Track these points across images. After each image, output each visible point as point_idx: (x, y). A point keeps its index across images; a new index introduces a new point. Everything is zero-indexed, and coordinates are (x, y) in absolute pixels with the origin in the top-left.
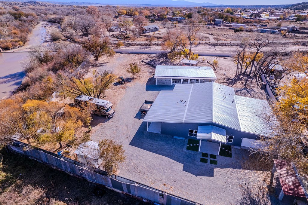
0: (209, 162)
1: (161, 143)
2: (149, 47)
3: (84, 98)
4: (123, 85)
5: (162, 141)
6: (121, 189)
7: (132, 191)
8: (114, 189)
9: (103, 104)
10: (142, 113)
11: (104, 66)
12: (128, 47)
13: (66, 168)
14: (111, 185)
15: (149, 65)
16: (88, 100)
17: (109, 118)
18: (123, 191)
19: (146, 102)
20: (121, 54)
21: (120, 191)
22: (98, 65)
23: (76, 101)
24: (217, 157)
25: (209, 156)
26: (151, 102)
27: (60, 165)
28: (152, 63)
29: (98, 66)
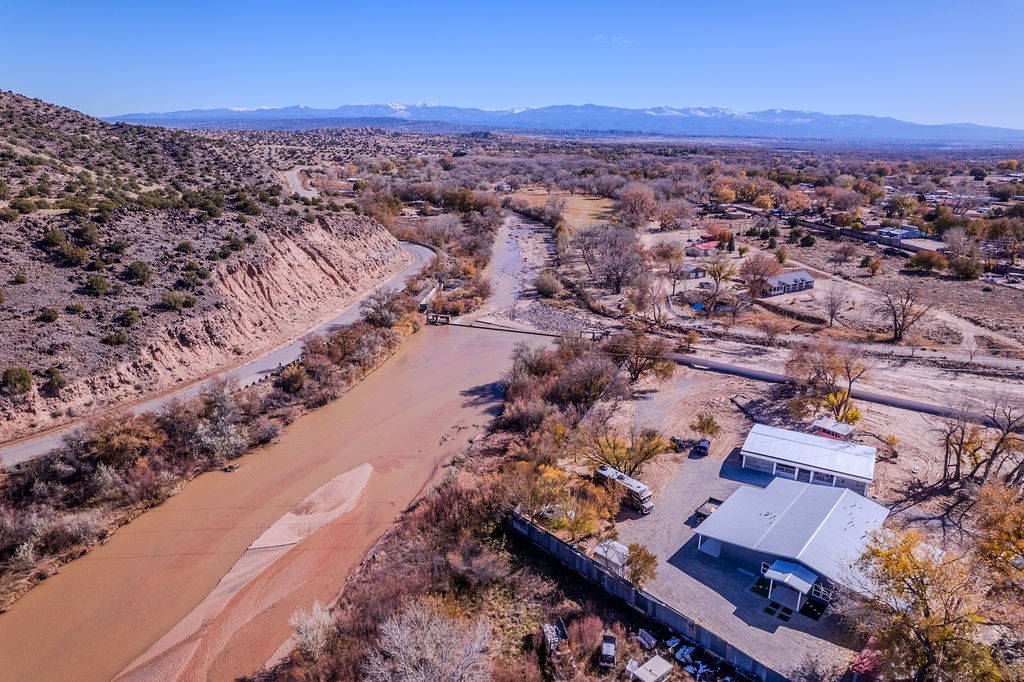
0: (776, 615)
1: (715, 571)
2: (766, 351)
3: (610, 472)
4: (678, 455)
5: (718, 569)
6: (645, 608)
7: (657, 613)
8: (636, 608)
9: (638, 491)
10: (698, 518)
11: (647, 398)
12: (712, 342)
13: (581, 567)
14: (633, 601)
15: (746, 412)
16: (615, 477)
17: (643, 515)
18: (646, 611)
19: (711, 500)
20: (688, 369)
21: (643, 612)
22: (636, 395)
23: (597, 474)
24: (793, 614)
25: (781, 609)
26: (719, 503)
27: (574, 562)
28: (753, 411)
29: (636, 398)
